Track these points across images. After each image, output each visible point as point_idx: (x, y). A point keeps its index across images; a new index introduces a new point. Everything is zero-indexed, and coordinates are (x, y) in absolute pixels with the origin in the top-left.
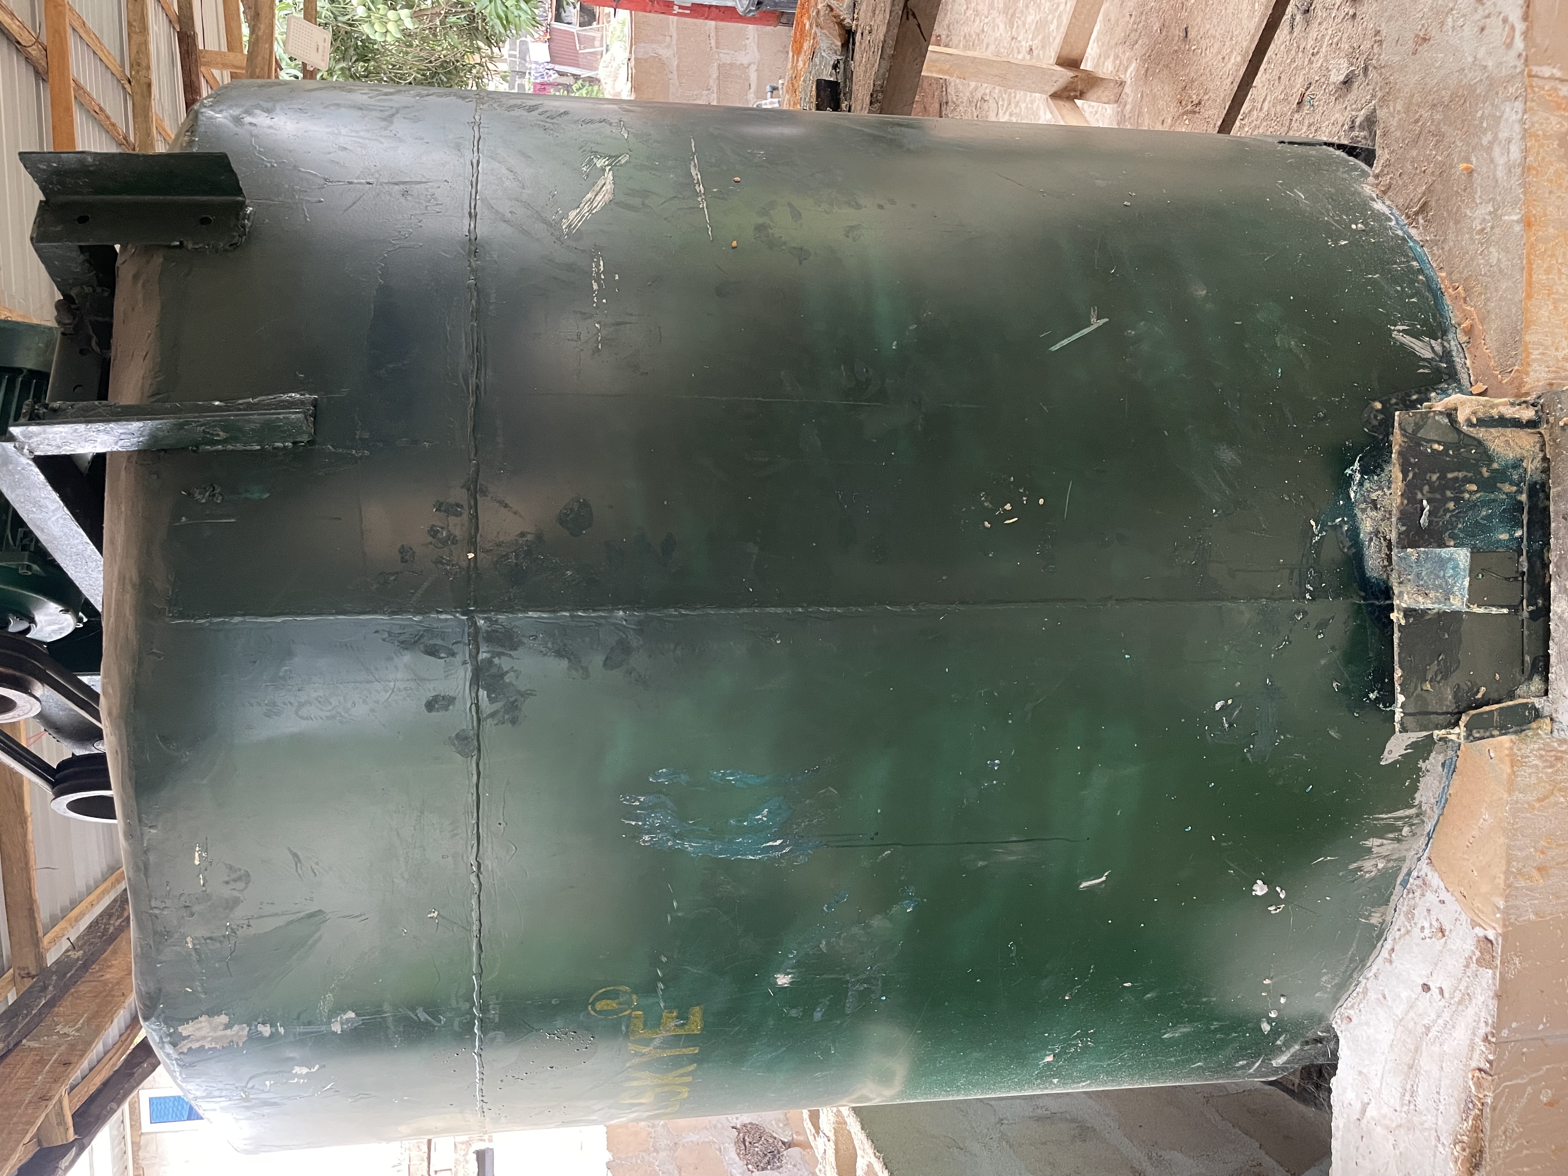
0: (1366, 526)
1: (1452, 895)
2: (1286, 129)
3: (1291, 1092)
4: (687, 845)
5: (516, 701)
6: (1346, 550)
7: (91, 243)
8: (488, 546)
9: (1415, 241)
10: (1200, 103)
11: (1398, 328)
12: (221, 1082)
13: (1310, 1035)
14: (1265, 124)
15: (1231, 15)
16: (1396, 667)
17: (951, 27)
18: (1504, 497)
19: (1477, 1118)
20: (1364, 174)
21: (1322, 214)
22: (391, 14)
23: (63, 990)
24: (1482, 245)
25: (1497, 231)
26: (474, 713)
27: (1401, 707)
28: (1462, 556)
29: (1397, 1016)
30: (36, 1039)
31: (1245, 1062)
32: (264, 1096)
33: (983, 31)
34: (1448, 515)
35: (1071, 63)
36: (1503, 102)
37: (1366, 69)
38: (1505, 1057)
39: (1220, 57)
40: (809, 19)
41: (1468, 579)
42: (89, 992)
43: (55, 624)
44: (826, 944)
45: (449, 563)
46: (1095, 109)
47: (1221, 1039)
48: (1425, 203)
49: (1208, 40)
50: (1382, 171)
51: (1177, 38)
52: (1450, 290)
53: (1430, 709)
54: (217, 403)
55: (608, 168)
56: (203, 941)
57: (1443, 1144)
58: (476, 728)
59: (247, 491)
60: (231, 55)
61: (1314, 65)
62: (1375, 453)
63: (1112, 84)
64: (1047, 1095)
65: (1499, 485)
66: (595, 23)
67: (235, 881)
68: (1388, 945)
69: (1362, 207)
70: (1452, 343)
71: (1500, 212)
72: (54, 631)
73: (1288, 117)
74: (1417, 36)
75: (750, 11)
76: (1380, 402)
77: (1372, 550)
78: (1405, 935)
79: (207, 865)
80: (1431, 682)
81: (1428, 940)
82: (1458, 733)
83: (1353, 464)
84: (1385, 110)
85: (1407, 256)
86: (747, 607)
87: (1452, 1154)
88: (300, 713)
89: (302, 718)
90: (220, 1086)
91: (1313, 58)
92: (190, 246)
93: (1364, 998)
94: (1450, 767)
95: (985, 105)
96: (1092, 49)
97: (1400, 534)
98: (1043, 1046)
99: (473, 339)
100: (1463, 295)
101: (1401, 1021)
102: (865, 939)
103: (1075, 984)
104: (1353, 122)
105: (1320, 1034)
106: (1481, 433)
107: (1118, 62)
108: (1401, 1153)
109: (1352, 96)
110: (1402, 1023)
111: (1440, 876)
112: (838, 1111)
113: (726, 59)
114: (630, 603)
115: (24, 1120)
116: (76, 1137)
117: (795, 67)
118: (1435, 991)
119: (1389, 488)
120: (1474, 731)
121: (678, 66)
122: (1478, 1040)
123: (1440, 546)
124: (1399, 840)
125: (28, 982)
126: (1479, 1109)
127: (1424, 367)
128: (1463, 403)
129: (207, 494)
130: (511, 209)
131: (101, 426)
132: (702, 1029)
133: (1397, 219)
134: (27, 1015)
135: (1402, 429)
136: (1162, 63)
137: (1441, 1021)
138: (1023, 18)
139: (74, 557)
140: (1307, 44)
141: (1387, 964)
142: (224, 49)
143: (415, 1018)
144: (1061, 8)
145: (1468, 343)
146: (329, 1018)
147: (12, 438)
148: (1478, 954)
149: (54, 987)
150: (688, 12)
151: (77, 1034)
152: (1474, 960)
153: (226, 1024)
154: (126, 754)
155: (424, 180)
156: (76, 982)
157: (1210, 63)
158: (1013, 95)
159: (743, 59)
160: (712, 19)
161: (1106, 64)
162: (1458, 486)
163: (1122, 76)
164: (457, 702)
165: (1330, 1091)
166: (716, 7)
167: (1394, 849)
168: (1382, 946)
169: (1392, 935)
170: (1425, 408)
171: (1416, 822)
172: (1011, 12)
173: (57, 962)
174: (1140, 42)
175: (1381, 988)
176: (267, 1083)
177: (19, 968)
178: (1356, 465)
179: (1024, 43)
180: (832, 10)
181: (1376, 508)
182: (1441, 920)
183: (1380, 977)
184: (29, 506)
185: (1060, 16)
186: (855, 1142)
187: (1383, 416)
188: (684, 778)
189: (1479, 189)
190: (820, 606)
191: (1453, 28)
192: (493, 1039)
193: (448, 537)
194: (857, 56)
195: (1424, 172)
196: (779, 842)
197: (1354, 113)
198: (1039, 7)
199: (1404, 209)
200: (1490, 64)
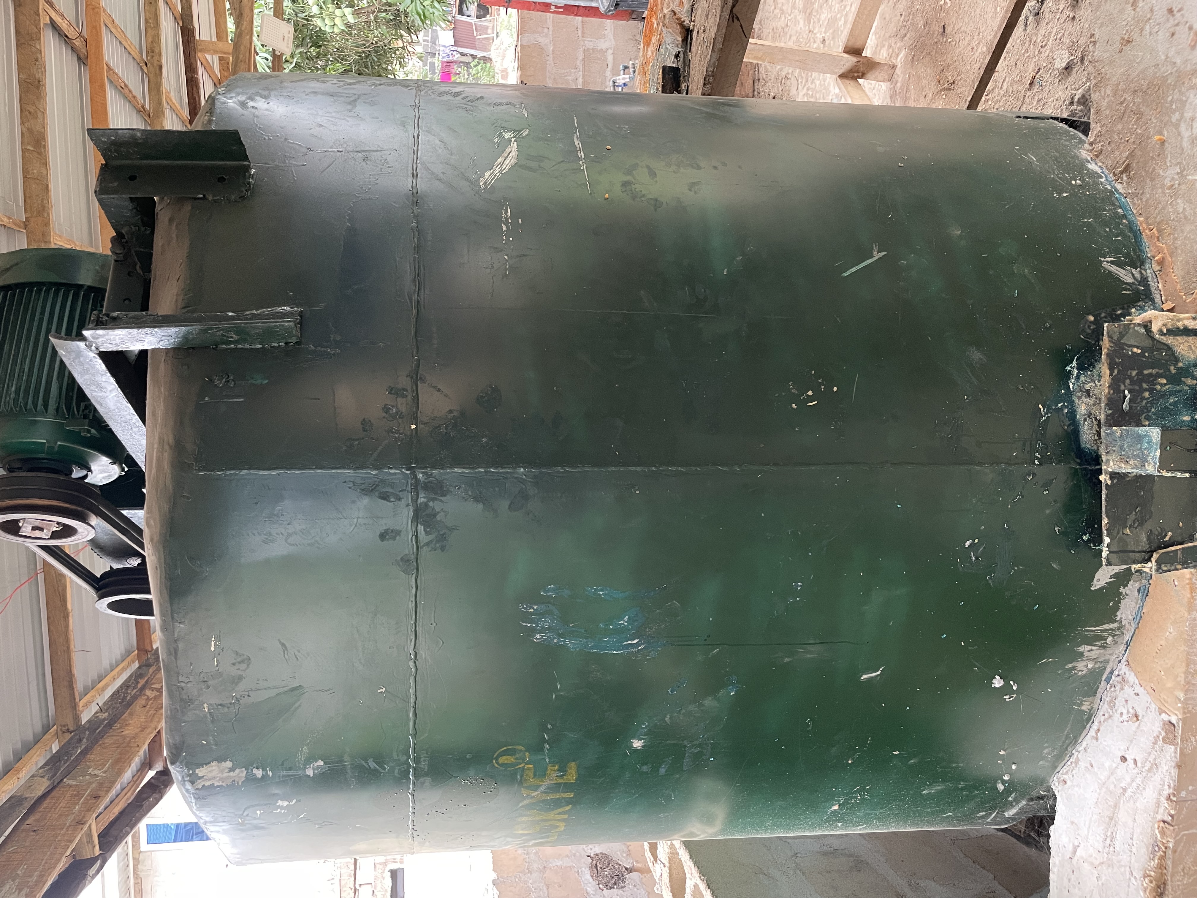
0: (1082, 409)
1: (1144, 689)
2: (1020, 103)
3: (1018, 837)
4: (568, 642)
5: (445, 533)
6: (1066, 428)
7: (139, 195)
8: (425, 420)
9: (1120, 194)
10: (954, 82)
11: (1106, 260)
12: (224, 811)
13: (1034, 794)
14: (1004, 99)
15: (978, 16)
16: (1104, 516)
17: (763, 22)
18: (1187, 388)
19: (1162, 858)
20: (1082, 142)
21: (1050, 172)
22: (338, 12)
23: (94, 742)
24: (1171, 197)
25: (1183, 187)
26: (414, 542)
27: (1107, 547)
28: (1155, 433)
29: (1101, 780)
30: (74, 778)
31: (984, 813)
32: (255, 822)
33: (787, 25)
34: (1144, 402)
35: (855, 51)
36: (1188, 90)
37: (1082, 59)
38: (1183, 813)
39: (970, 48)
40: (656, 19)
41: (1159, 451)
42: (113, 743)
43: (105, 472)
44: (670, 718)
45: (397, 432)
46: (873, 85)
47: (967, 796)
48: (1128, 165)
49: (960, 35)
50: (1095, 140)
51: (936, 33)
52: (1147, 231)
53: (1129, 548)
54: (231, 314)
55: (513, 140)
56: (215, 707)
57: (1135, 878)
58: (415, 553)
59: (252, 378)
60: (220, 45)
61: (1042, 55)
62: (1088, 354)
63: (886, 67)
64: (831, 835)
65: (1183, 379)
66: (488, 16)
67: (240, 663)
68: (1095, 726)
69: (1080, 168)
70: (1148, 271)
71: (1185, 173)
72: (104, 478)
73: (1022, 94)
74: (1123, 39)
75: (610, 11)
76: (1093, 316)
77: (1086, 427)
78: (1108, 719)
79: (220, 650)
80: (1130, 528)
81: (1125, 722)
82: (1150, 567)
83: (1071, 362)
84: (1098, 94)
85: (1114, 205)
86: (614, 466)
87: (1142, 885)
88: (289, 541)
89: (290, 544)
90: (224, 814)
91: (1041, 50)
92: (210, 198)
93: (1076, 766)
94: (1144, 592)
95: (788, 82)
96: (871, 40)
97: (1107, 416)
98: (831, 798)
99: (415, 267)
100: (1157, 235)
101: (1104, 784)
102: (699, 715)
103: (856, 751)
104: (1072, 98)
105: (1041, 792)
106: (1169, 340)
107: (891, 50)
108: (1103, 884)
109: (1071, 79)
110: (1105, 786)
111: (1135, 675)
112: (672, 844)
113: (589, 45)
114: (529, 463)
115: (66, 838)
116: (101, 852)
117: (645, 56)
118: (1130, 762)
119: (1099, 381)
120: (1163, 565)
121: (553, 51)
122: (1163, 799)
123: (1138, 426)
124: (1104, 647)
125: (68, 736)
126: (1163, 852)
127: (1126, 289)
128: (1156, 318)
129: (224, 380)
130: (443, 171)
131: (148, 330)
132: (576, 779)
133: (1106, 177)
134: (67, 761)
135: (1109, 336)
136: (925, 51)
137: (1134, 785)
138: (818, 17)
139: (123, 424)
140: (1037, 39)
141: (1094, 741)
142: (214, 39)
143: (367, 766)
144: (848, 8)
145: (1160, 271)
146: (305, 765)
147: (83, 339)
148: (1163, 734)
149: (87, 739)
150: (562, 10)
151: (104, 775)
152: (1161, 738)
153: (230, 768)
154: (163, 569)
155: (379, 149)
156: (103, 736)
157: (962, 52)
158: (810, 74)
159: (602, 45)
160: (580, 16)
161: (882, 51)
162: (1152, 380)
163: (894, 61)
164: (402, 534)
165: (1049, 836)
166: (583, 7)
167: (1100, 654)
168: (1091, 727)
169: (1098, 718)
170: (1128, 321)
171: (1117, 633)
172: (808, 11)
173: (89, 721)
174: (908, 35)
175: (1090, 759)
176: (258, 812)
177: (61, 725)
178: (1074, 364)
179: (818, 35)
180: (675, 14)
181: (1089, 396)
182: (1136, 708)
183: (1089, 750)
184: (93, 387)
185: (846, 15)
186: (685, 868)
187: (1095, 326)
188: (566, 593)
189: (1169, 156)
190: (669, 466)
191: (1150, 34)
192: (423, 783)
193: (397, 413)
194: (694, 49)
195: (1128, 141)
196: (636, 641)
197: (1073, 92)
198: (830, 8)
199: (1112, 169)
200: (1178, 61)
